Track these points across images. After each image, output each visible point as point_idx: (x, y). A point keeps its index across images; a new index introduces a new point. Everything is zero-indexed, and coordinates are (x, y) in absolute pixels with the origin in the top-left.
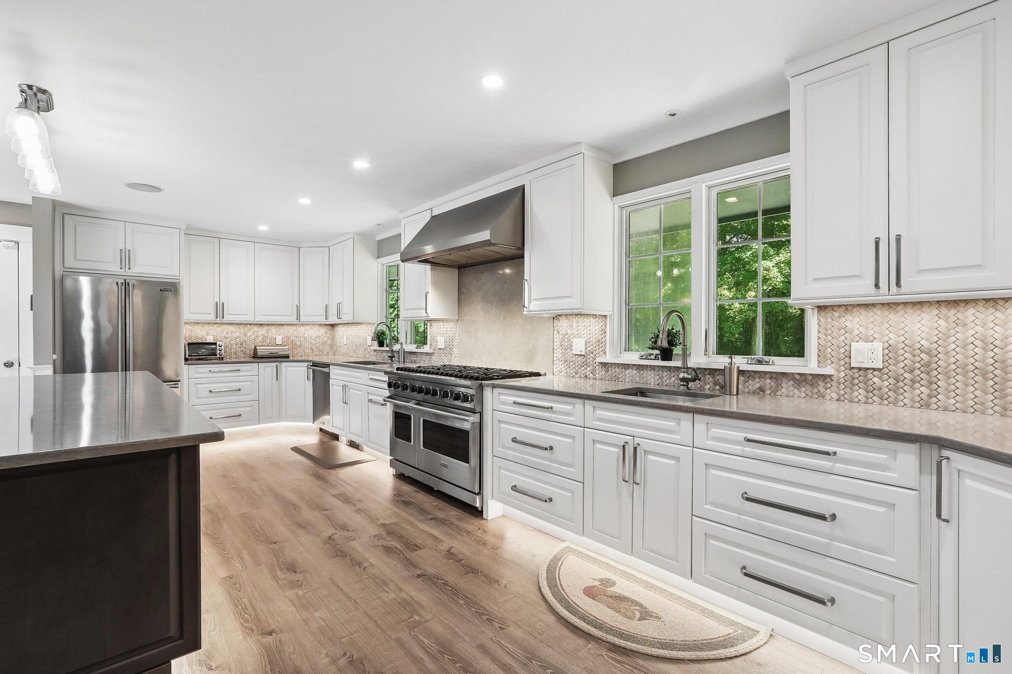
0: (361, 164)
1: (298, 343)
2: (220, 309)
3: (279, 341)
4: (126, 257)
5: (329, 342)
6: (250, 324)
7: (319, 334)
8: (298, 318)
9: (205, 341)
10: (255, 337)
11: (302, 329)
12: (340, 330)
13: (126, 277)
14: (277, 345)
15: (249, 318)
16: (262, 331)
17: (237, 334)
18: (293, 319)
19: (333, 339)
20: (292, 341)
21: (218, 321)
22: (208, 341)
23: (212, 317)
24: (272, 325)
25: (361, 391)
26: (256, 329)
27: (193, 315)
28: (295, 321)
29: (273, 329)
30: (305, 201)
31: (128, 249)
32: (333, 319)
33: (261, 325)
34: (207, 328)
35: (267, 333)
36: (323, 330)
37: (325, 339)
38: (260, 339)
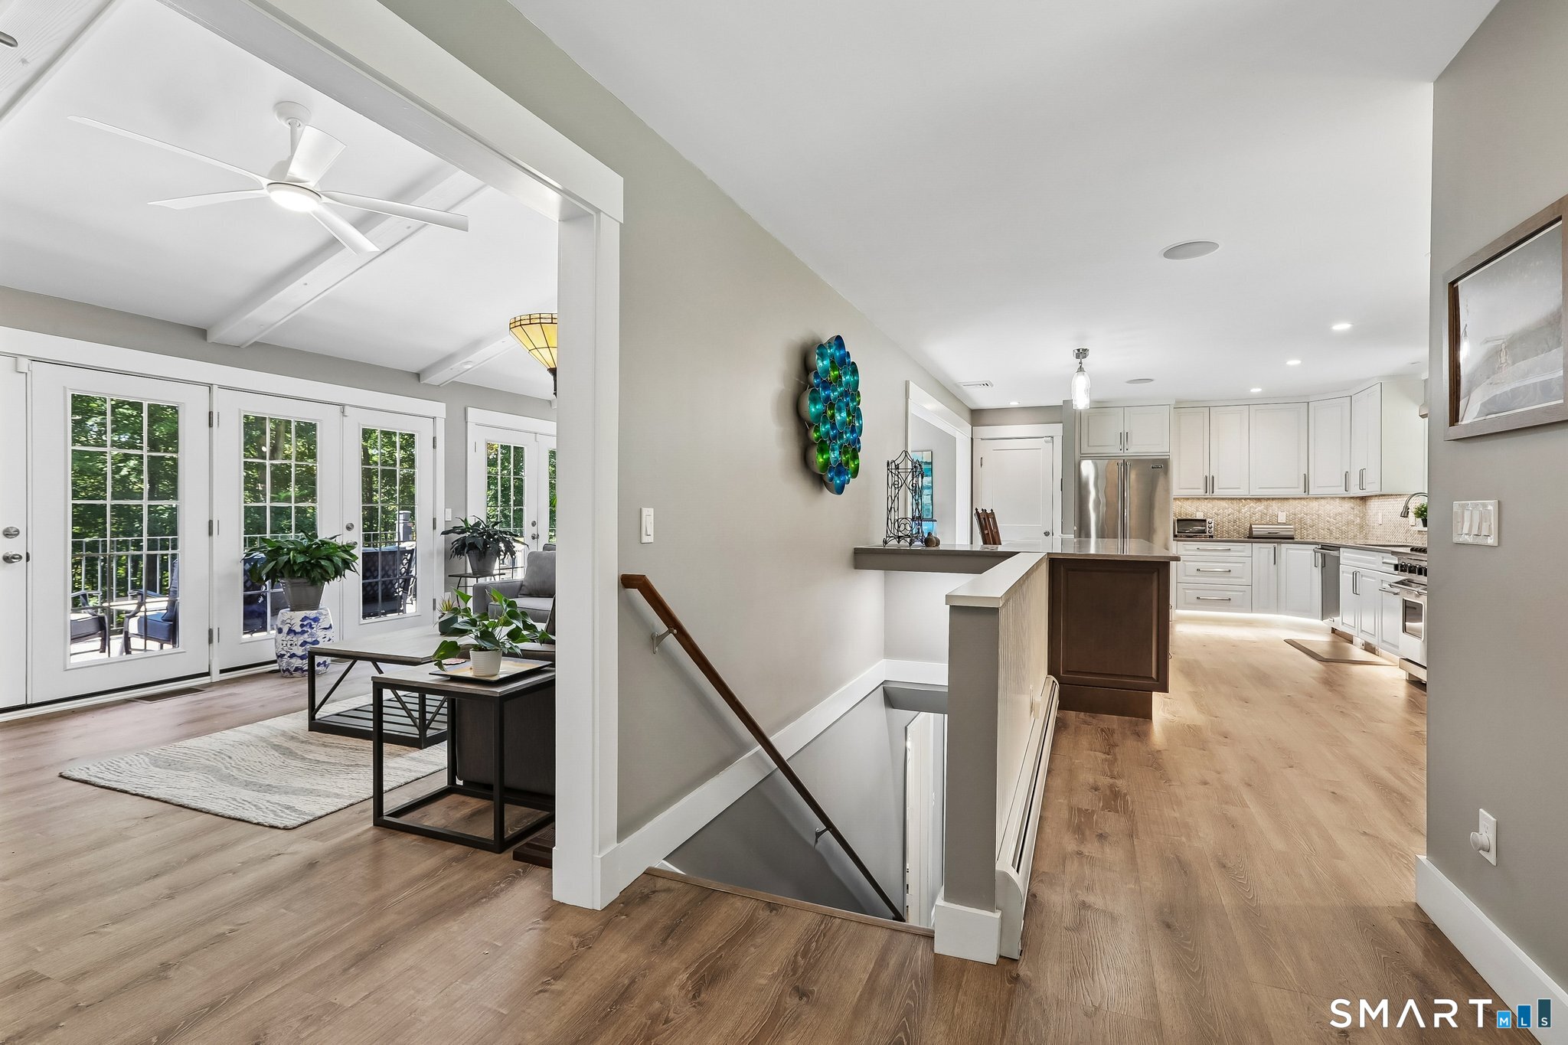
0: (1342, 327)
1: (1309, 522)
2: (1209, 483)
3: (1282, 518)
4: (1124, 438)
5: (1358, 520)
6: (1245, 499)
7: (1340, 510)
8: (1306, 489)
9: (1195, 518)
10: (1252, 515)
11: (1315, 504)
12: (1374, 505)
13: (1124, 458)
14: (1279, 524)
15: (1242, 492)
16: (1260, 507)
17: (1230, 511)
18: (1300, 492)
19: (1363, 517)
20: (1301, 520)
21: (1208, 495)
22: (1198, 518)
23: (1201, 492)
24: (1273, 499)
25: (1375, 579)
26: (1252, 504)
27: (1181, 491)
28: (1304, 495)
29: (1274, 505)
30: (1293, 362)
31: (1126, 431)
32: (1356, 491)
33: (1259, 500)
34: (1196, 503)
35: (1267, 509)
36: (1347, 505)
37: (1351, 517)
38: (1258, 516)
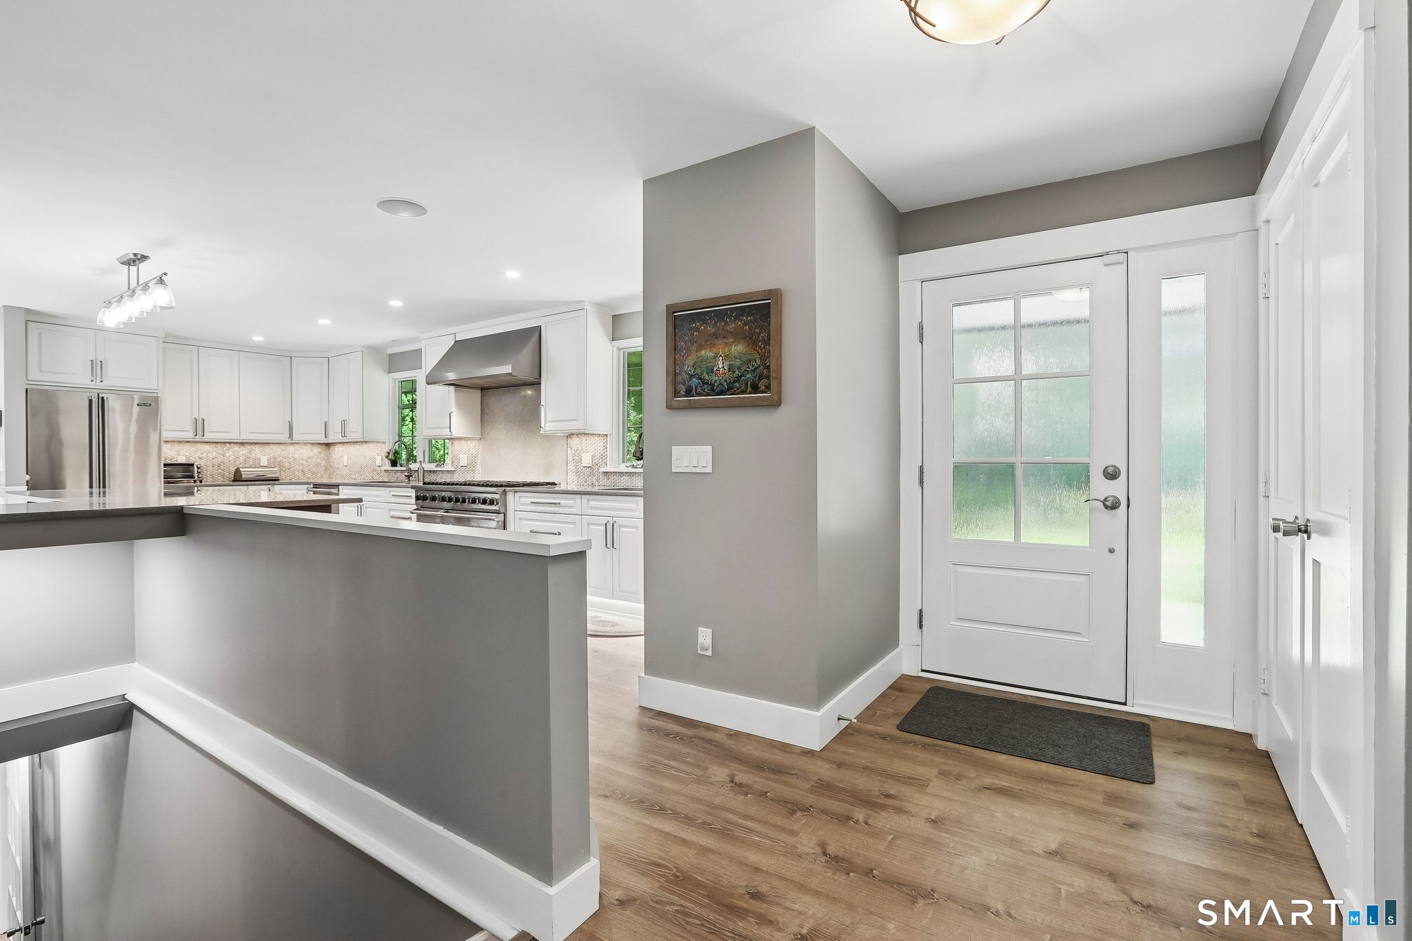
0: (396, 303)
1: (287, 465)
2: (199, 425)
3: (264, 462)
4: (97, 367)
5: (324, 463)
6: (230, 443)
7: (310, 454)
8: (291, 436)
9: (175, 462)
10: (235, 457)
11: (291, 449)
12: (338, 450)
13: (99, 391)
14: (262, 467)
15: (234, 436)
16: (244, 451)
17: (214, 454)
18: (284, 437)
19: (328, 460)
20: (280, 463)
21: (198, 439)
22: (179, 462)
23: (189, 435)
24: (256, 443)
26: (236, 448)
28: (289, 441)
29: (257, 449)
30: (324, 322)
31: (100, 359)
32: (334, 437)
33: (242, 444)
34: (177, 447)
35: (250, 453)
36: (316, 450)
37: (319, 460)
38: (242, 459)
